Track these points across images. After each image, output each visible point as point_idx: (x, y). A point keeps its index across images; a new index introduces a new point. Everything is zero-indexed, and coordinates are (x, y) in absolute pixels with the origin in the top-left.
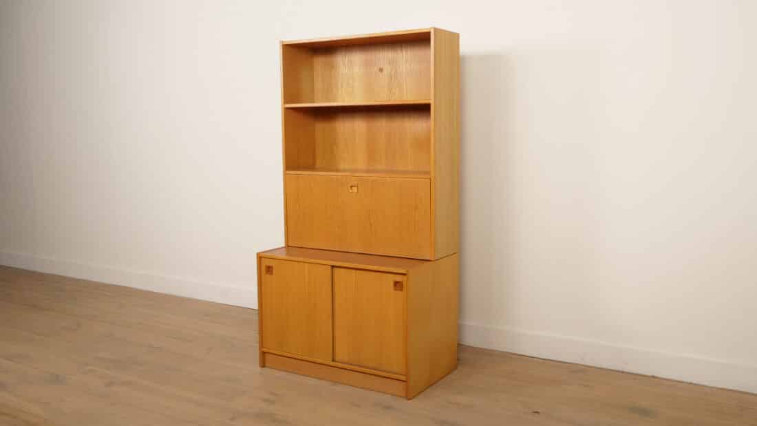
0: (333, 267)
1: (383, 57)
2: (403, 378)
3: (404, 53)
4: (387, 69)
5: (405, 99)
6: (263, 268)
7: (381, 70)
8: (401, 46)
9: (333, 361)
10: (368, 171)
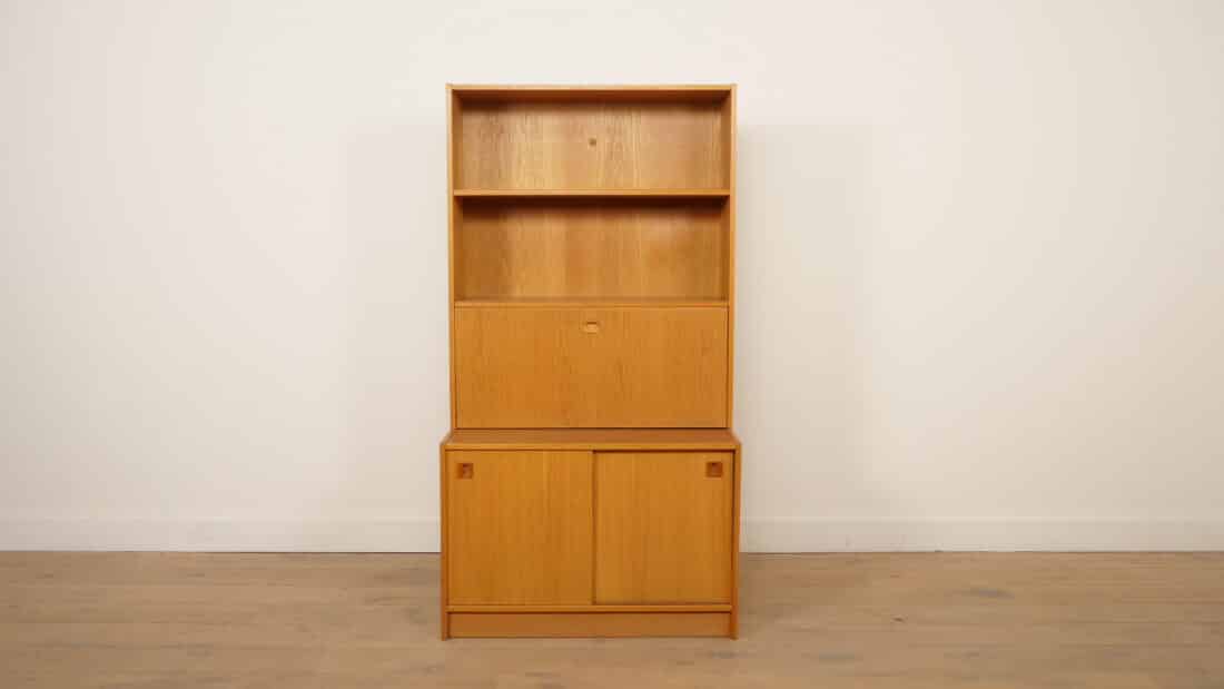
0: (595, 451)
1: (597, 123)
2: (729, 608)
3: (634, 119)
4: (604, 142)
5: (635, 186)
6: (453, 469)
7: (593, 143)
8: (630, 109)
9: (594, 603)
10: (568, 299)
